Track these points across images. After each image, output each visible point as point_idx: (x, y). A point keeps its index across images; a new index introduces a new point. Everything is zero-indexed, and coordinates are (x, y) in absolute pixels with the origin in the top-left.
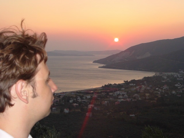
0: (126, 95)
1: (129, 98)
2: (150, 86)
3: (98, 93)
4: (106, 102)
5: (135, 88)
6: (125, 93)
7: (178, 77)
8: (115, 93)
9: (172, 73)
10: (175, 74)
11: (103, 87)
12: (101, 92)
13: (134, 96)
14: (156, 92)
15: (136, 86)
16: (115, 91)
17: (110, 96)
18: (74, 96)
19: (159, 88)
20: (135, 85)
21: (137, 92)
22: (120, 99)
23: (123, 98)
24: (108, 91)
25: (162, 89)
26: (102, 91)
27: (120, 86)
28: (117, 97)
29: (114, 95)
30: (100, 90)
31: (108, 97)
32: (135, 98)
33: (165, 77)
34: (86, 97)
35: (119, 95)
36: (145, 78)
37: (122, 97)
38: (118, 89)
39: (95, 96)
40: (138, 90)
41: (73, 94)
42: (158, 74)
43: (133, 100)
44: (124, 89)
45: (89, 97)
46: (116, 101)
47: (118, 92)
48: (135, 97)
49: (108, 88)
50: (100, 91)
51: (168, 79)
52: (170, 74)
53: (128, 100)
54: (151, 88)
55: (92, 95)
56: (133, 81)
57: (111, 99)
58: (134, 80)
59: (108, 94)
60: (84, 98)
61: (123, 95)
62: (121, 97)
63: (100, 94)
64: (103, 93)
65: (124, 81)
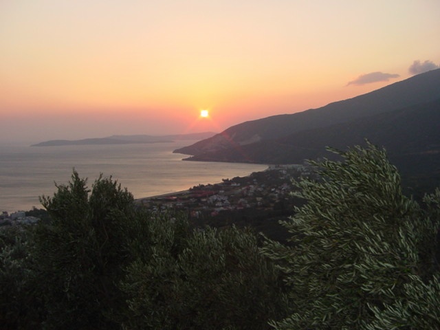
0: (227, 202)
1: (232, 205)
2: (263, 186)
3: (184, 199)
4: (197, 212)
5: (240, 190)
6: (226, 198)
7: (303, 171)
8: (210, 198)
9: (294, 165)
10: (299, 167)
11: (190, 189)
12: (189, 198)
13: (239, 202)
14: (271, 194)
15: (240, 187)
16: (209, 196)
17: (203, 203)
18: (148, 205)
19: (276, 188)
20: (239, 185)
21: (244, 196)
22: (218, 207)
23: (223, 206)
24: (199, 195)
25: (280, 189)
26: (191, 195)
27: (216, 188)
28: (213, 205)
29: (208, 202)
30: (187, 194)
31: (200, 204)
32: (240, 205)
33: (284, 172)
34: (166, 207)
35: (216, 201)
36: (254, 174)
37: (221, 204)
38: (214, 193)
39: (180, 204)
40: (245, 193)
41: (145, 202)
42: (273, 167)
43: (238, 208)
44: (223, 191)
45: (170, 205)
46: (213, 211)
47: (215, 197)
48: (241, 203)
49: (199, 192)
50: (187, 197)
51: (289, 175)
52: (290, 166)
53: (231, 208)
54: (264, 188)
55: (175, 203)
56: (237, 180)
57: (204, 207)
58: (238, 177)
59: (199, 200)
60: (164, 208)
61: (222, 201)
62: (219, 204)
63: (187, 201)
64: (191, 199)
65: (223, 180)
